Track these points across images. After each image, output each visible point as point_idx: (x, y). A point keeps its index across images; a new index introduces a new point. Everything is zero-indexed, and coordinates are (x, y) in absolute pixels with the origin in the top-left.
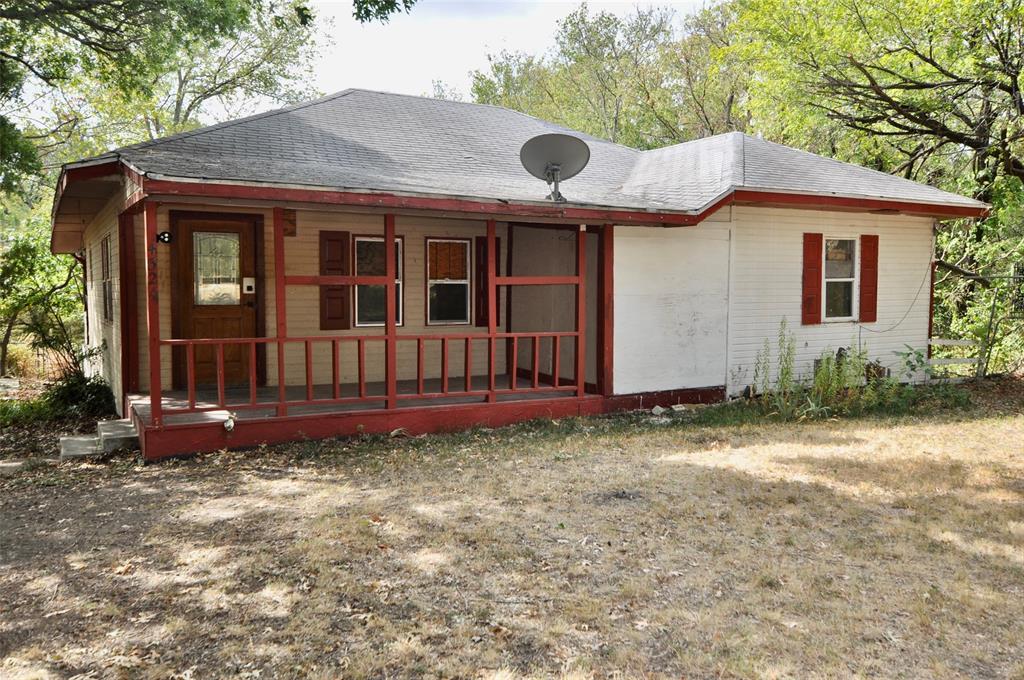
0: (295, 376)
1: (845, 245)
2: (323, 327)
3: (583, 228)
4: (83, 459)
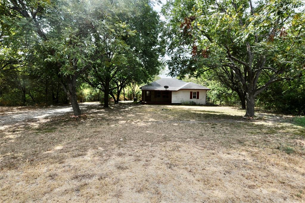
0: (153, 101)
2: (155, 97)
3: (169, 92)
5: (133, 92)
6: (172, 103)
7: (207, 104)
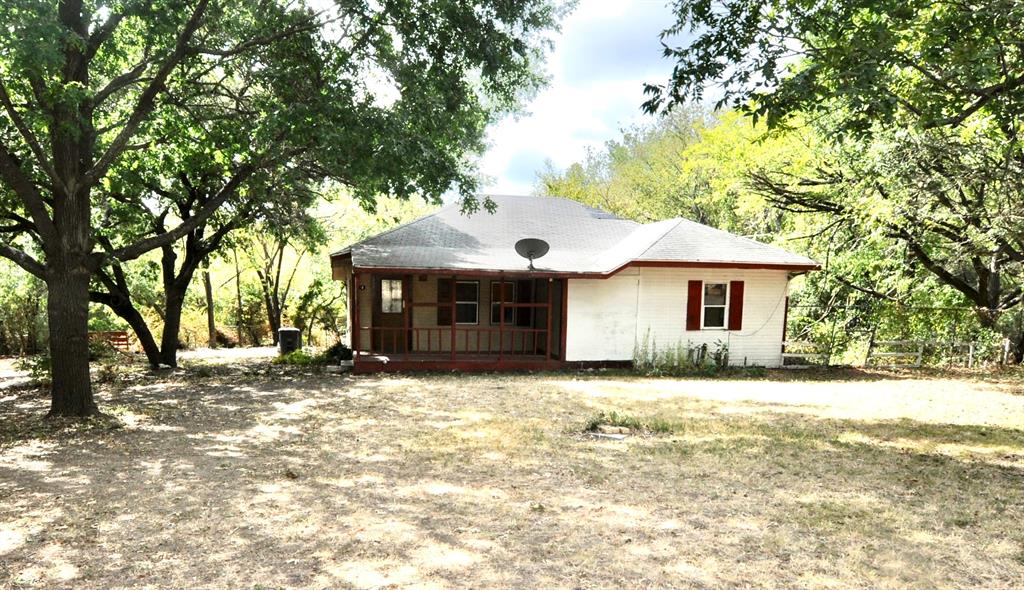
0: (423, 346)
1: (720, 288)
2: (439, 324)
3: (551, 280)
4: (333, 372)
5: (271, 290)
6: (569, 358)
7: (788, 361)
